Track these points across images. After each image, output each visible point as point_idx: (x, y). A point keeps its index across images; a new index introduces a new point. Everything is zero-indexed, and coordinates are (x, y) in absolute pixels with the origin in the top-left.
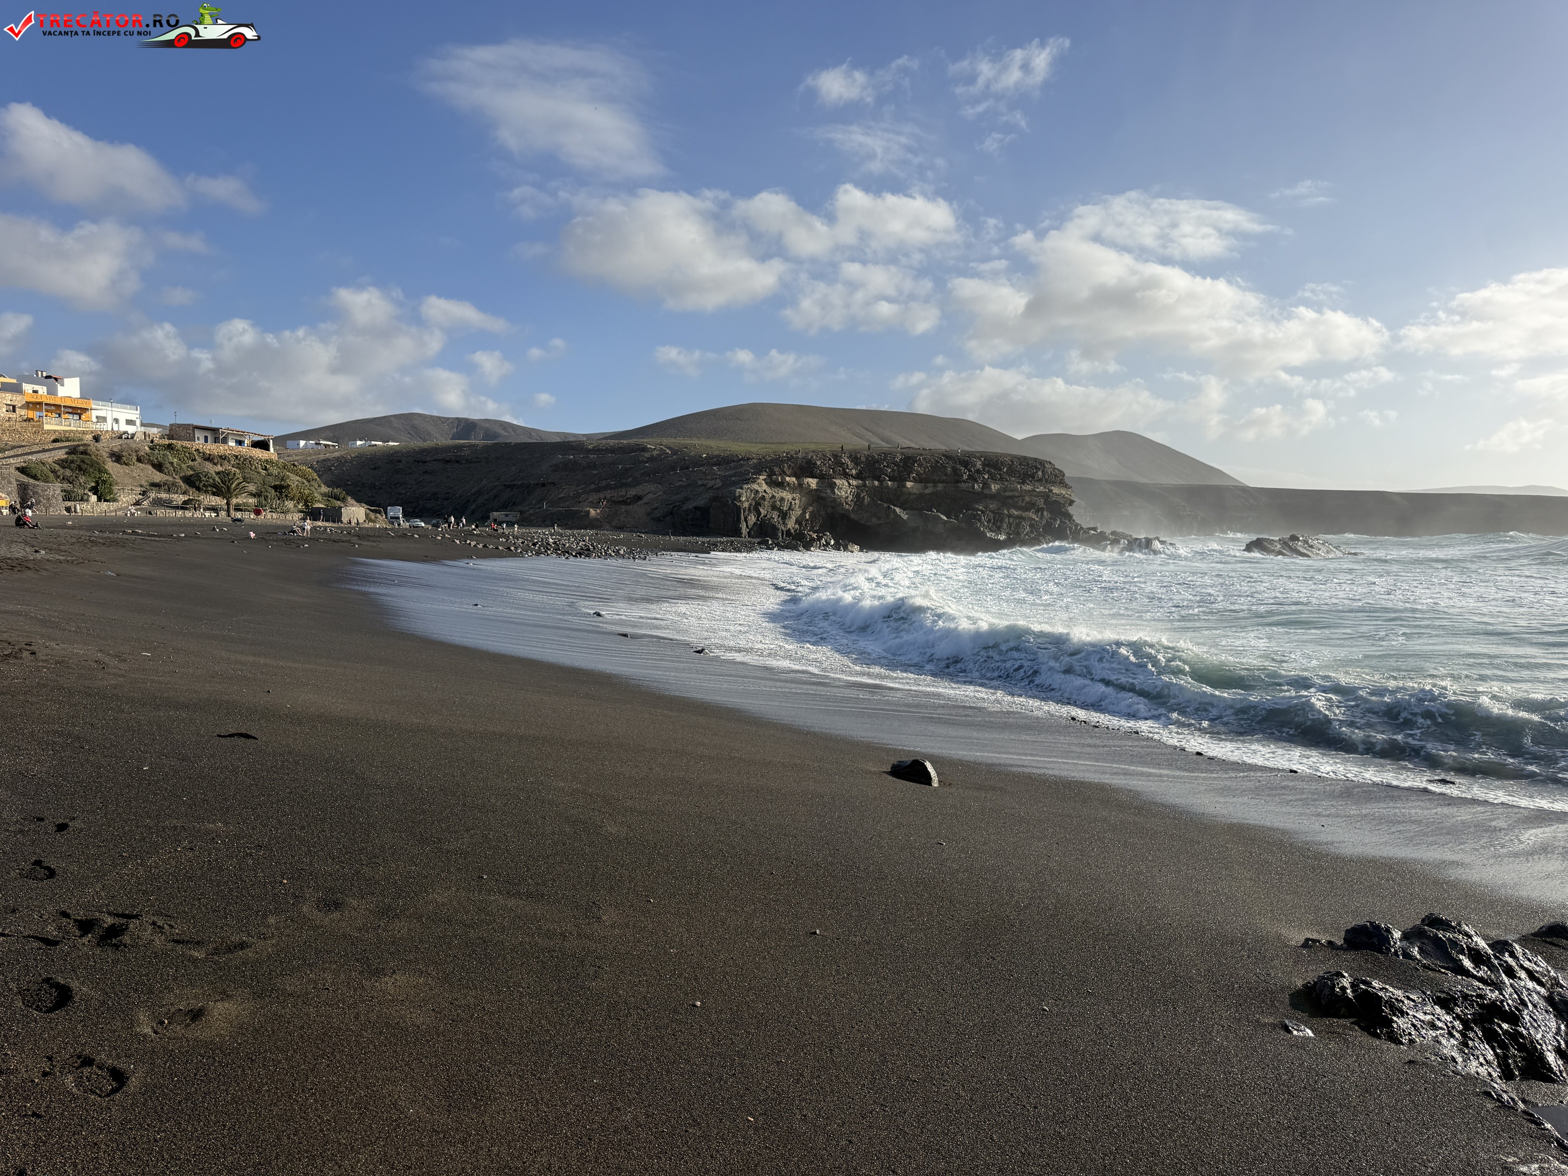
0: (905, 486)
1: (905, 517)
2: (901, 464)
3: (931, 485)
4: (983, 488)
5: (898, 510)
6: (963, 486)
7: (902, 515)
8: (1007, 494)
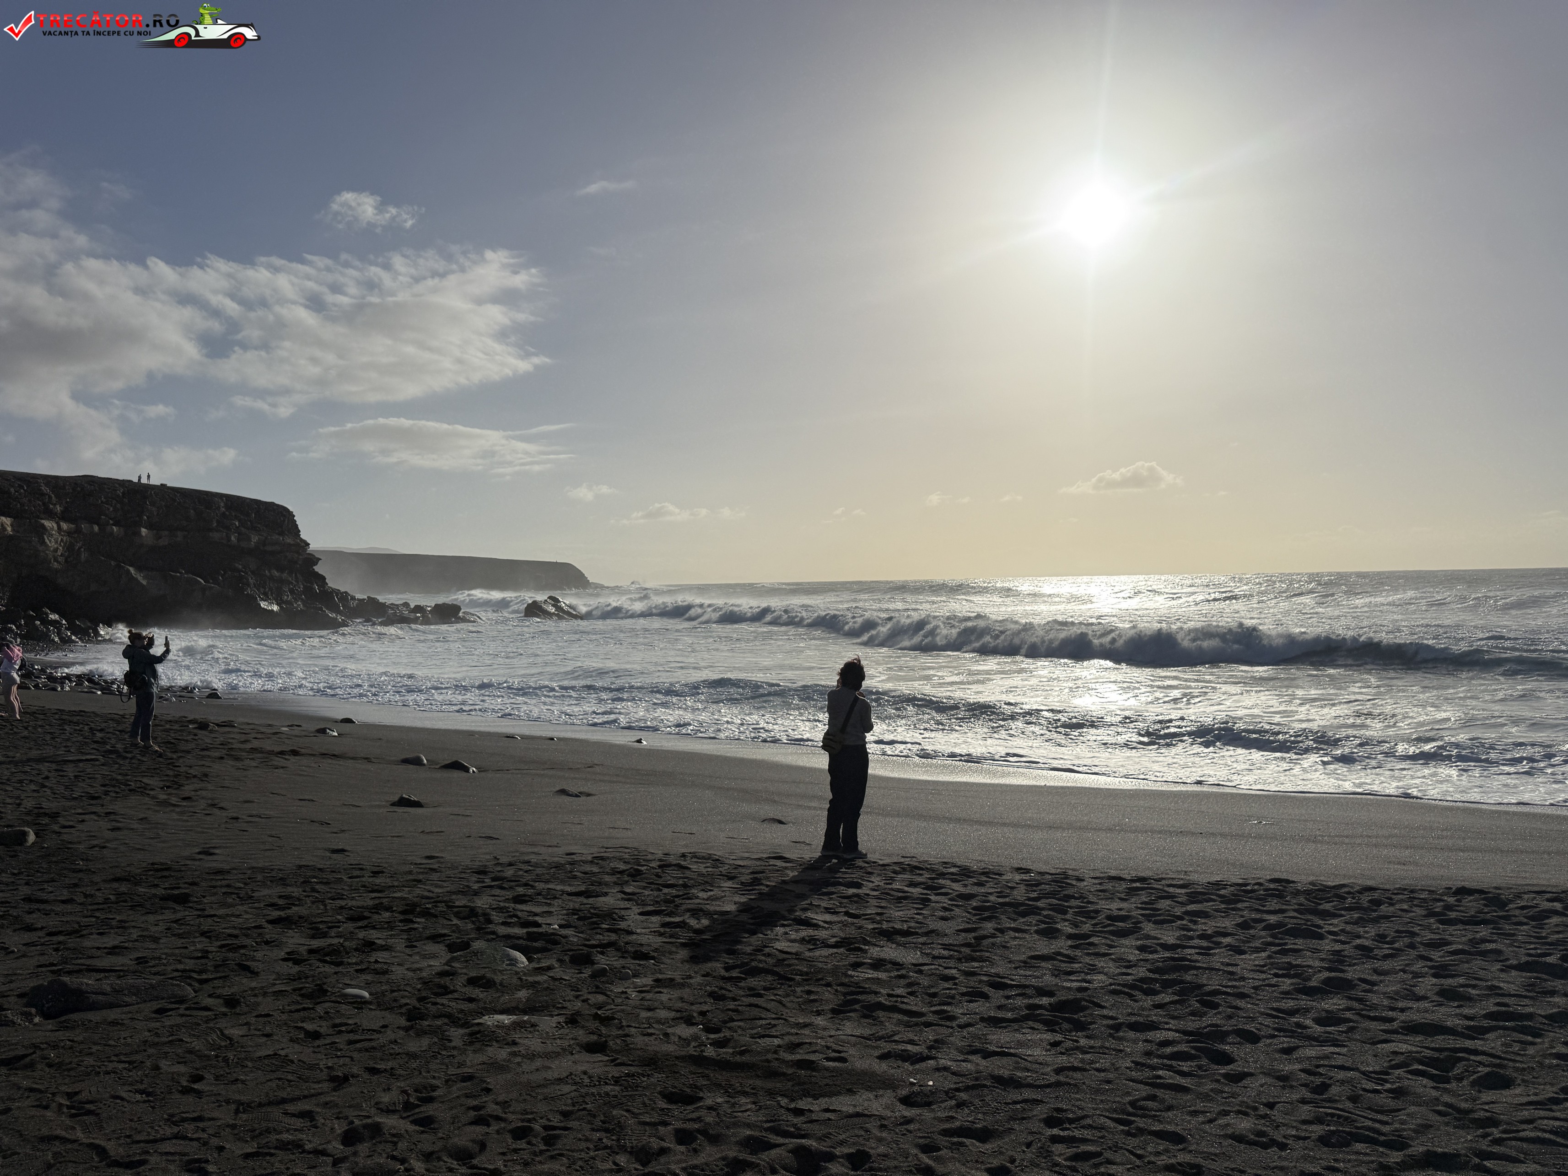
0: (138, 533)
1: (144, 582)
2: (126, 501)
3: (166, 533)
4: (239, 540)
5: (132, 570)
6: (216, 536)
7: (140, 578)
8: (269, 548)
